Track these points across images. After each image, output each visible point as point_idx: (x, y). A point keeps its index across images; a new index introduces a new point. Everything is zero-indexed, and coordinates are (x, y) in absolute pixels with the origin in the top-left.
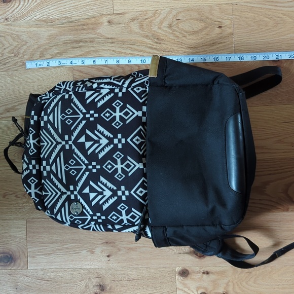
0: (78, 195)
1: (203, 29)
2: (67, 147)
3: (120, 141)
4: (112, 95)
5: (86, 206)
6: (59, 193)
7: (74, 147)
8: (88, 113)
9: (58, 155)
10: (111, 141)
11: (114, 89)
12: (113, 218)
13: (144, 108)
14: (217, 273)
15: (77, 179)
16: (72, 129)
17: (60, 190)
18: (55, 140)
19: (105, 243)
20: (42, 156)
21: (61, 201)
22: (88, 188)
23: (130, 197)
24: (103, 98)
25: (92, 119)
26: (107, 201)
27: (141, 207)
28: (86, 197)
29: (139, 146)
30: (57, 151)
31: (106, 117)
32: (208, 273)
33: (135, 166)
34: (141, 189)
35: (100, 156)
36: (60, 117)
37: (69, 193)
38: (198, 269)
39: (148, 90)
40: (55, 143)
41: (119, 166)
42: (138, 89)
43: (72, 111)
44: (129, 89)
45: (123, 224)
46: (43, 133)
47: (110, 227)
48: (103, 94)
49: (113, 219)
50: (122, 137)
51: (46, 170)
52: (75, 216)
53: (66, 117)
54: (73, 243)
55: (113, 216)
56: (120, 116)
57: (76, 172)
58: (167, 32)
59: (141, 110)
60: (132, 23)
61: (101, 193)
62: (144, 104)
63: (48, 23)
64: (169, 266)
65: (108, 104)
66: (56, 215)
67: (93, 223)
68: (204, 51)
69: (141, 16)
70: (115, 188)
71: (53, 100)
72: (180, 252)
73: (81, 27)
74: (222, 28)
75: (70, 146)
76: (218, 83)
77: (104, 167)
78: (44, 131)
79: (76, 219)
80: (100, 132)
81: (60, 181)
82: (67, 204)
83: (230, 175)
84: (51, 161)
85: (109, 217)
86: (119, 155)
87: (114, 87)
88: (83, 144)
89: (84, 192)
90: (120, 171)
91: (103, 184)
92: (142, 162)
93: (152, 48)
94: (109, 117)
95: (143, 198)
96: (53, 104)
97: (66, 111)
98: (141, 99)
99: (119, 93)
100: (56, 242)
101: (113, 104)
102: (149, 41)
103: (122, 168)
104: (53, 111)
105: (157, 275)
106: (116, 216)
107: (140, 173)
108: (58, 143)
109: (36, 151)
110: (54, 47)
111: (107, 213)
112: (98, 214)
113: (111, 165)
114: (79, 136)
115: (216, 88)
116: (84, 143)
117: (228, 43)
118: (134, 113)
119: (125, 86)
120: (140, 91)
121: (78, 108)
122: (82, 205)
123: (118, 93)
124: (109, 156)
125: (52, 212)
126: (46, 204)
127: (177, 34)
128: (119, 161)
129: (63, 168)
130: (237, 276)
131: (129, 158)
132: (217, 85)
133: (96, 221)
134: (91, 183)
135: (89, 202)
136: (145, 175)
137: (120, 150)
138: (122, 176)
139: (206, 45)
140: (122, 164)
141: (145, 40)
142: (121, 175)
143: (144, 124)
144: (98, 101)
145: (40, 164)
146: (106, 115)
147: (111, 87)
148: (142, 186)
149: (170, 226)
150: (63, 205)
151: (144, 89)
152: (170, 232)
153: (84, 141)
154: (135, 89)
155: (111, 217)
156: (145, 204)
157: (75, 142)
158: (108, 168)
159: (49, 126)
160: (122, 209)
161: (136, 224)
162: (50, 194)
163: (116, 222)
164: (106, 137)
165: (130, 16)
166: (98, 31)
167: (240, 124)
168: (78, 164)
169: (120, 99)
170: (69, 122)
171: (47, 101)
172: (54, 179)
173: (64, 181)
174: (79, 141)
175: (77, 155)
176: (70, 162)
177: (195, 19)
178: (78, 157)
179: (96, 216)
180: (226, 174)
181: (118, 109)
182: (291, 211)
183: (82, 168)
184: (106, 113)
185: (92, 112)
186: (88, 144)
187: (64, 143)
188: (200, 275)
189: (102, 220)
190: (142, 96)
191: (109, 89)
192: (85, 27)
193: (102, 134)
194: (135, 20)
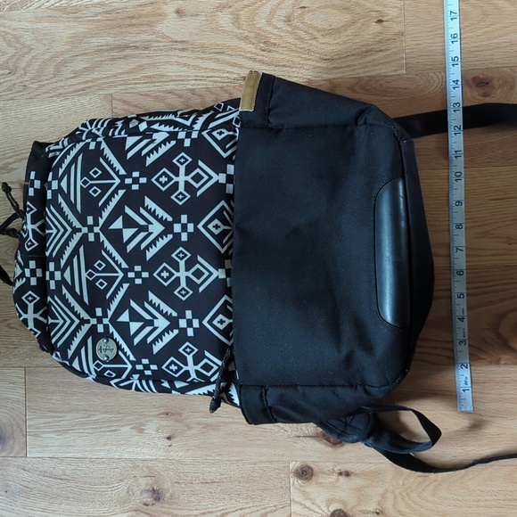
0: (110, 326)
1: (349, 26)
2: (91, 238)
3: (184, 228)
4: (173, 143)
5: (124, 346)
6: (77, 321)
7: (102, 238)
8: (129, 176)
9: (75, 252)
10: (168, 228)
11: (178, 132)
12: (171, 368)
13: (231, 169)
14: (364, 475)
15: (108, 296)
16: (100, 204)
17: (78, 316)
18: (70, 224)
19: (163, 414)
20: (47, 254)
21: (80, 336)
22: (127, 312)
23: (202, 331)
24: (156, 149)
25: (135, 187)
26: (160, 337)
27: (220, 350)
28: (123, 329)
29: (219, 238)
30: (73, 244)
31: (160, 183)
32: (347, 474)
33: (211, 274)
34: (221, 317)
35: (149, 255)
36: (79, 183)
37: (94, 321)
38: (329, 466)
39: (237, 135)
40: (70, 230)
41: (182, 274)
42: (221, 133)
43: (100, 172)
44: (204, 133)
45: (189, 380)
46: (51, 211)
47: (166, 384)
48: (157, 142)
49: (171, 371)
50: (189, 222)
51: (54, 279)
52: (104, 362)
53: (91, 182)
54: (106, 413)
55: (170, 364)
56: (186, 182)
57: (106, 284)
58: (283, 31)
59: (224, 170)
60: (219, 13)
61: (150, 323)
62: (229, 160)
63: (69, 13)
64: (276, 458)
65: (166, 161)
66: (72, 361)
67: (136, 376)
68: (349, 66)
70: (175, 314)
71: (68, 153)
72: (298, 434)
73: (128, 22)
74: (384, 24)
75: (97, 235)
76: (365, 123)
77: (155, 275)
78: (52, 207)
79: (105, 369)
80: (149, 211)
81: (79, 299)
82: (90, 341)
83: (382, 293)
84: (63, 262)
85: (164, 367)
86: (183, 253)
87: (177, 130)
88: (120, 232)
89: (120, 319)
90: (183, 284)
91: (153, 306)
92: (223, 267)
93: (255, 60)
94: (166, 183)
95: (225, 332)
96: (69, 158)
97: (91, 173)
98: (225, 151)
99: (186, 140)
100: (77, 411)
101: (175, 161)
102: (249, 47)
103: (187, 278)
104: (67, 171)
105: (255, 474)
106: (176, 364)
107: (221, 288)
108: (75, 230)
109: (36, 244)
110: (80, 58)
111: (160, 358)
112: (145, 361)
113: (168, 271)
114: (111, 219)
115: (361, 133)
116: (121, 230)
117: (394, 50)
118: (211, 177)
119: (197, 126)
120: (223, 136)
121: (111, 166)
122: (117, 343)
123: (183, 140)
124: (164, 255)
125: (64, 356)
126: (53, 341)
127: (302, 34)
128: (182, 264)
129: (84, 275)
130: (401, 482)
131: (199, 259)
132: (364, 126)
133: (141, 372)
134: (133, 304)
135: (128, 339)
136: (228, 291)
137: (184, 245)
138: (188, 292)
139: (354, 55)
140: (187, 270)
141: (243, 44)
142: (185, 290)
143: (229, 198)
144: (148, 154)
145: (45, 268)
146: (161, 179)
147: (171, 129)
148: (223, 310)
149: (273, 386)
150: (83, 343)
151: (231, 133)
152: (272, 396)
153: (124, 230)
154: (215, 133)
155: (168, 367)
156: (229, 343)
157: (105, 229)
158: (162, 278)
159: (60, 199)
160: (186, 352)
161: (212, 380)
162: (61, 322)
163: (177, 376)
164: (161, 221)
166: (159, 28)
167: (401, 200)
168: (109, 268)
169: (187, 150)
170: (95, 191)
171: (58, 153)
172: (68, 296)
173: (86, 300)
174: (111, 227)
175: (108, 253)
176: (95, 265)
177: (335, 7)
178: (110, 256)
179: (141, 363)
180: (374, 292)
181: (182, 169)
182: (506, 364)
183: (118, 277)
184: (161, 176)
185: (136, 174)
186: (127, 233)
187: (85, 230)
188: (334, 477)
189: (152, 371)
190: (227, 146)
191: (168, 132)
192: (134, 21)
193: (153, 214)
194: (224, 7)
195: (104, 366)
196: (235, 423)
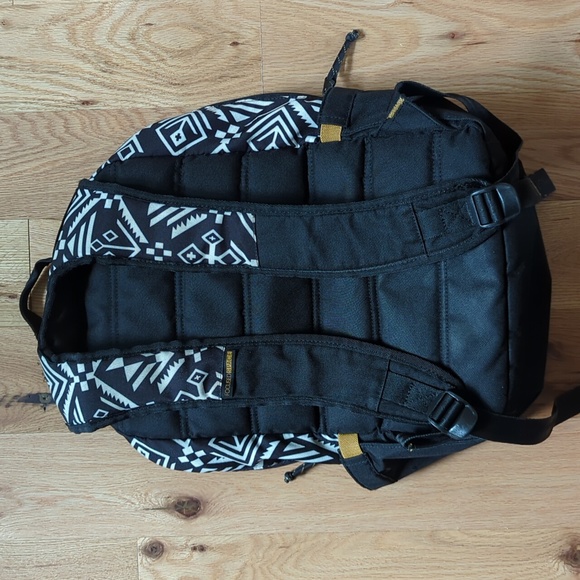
1: (201, 48)
14: (220, 548)
32: (202, 549)
38: (182, 540)
58: (127, 50)
60: (51, 27)
64: (123, 535)
68: (202, 93)
69: (72, 15)
72: (146, 506)
74: (240, 47)
93: (94, 82)
102: (88, 67)
105: (98, 554)
117: (251, 77)
127: (147, 54)
130: (261, 555)
139: (207, 80)
141: (80, 64)
165: (49, 12)
177: (184, 25)
188: (187, 553)
194: (58, 20)
196: (74, 496)
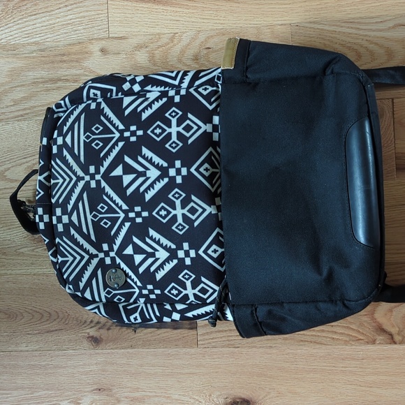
0: (117, 258)
2: (93, 184)
3: (178, 172)
4: (165, 100)
5: (131, 273)
6: (87, 257)
7: (103, 184)
8: (127, 129)
9: (80, 198)
10: (164, 172)
11: (168, 91)
12: (172, 292)
13: (216, 119)
15: (112, 233)
16: (102, 155)
17: (87, 252)
18: (75, 174)
20: (53, 201)
21: (90, 269)
22: (131, 246)
23: (198, 260)
24: (150, 105)
25: (133, 139)
26: (162, 266)
27: (217, 277)
28: (129, 260)
29: (209, 179)
30: (77, 191)
31: (155, 134)
33: (204, 210)
34: (214, 247)
35: (148, 197)
36: (82, 138)
37: (101, 255)
39: (220, 89)
40: (74, 179)
41: (179, 212)
42: (206, 89)
43: (101, 128)
44: (191, 90)
45: (188, 302)
46: (56, 164)
47: (168, 307)
48: (150, 100)
49: (173, 294)
50: (182, 166)
51: (61, 222)
52: (115, 289)
53: (93, 137)
55: (171, 289)
56: (178, 133)
57: (110, 223)
59: (210, 121)
61: (153, 255)
62: (214, 112)
65: (159, 115)
66: (83, 291)
67: (142, 300)
69: (152, 43)
70: (174, 246)
71: (72, 113)
75: (98, 182)
76: (332, 73)
77: (154, 213)
78: (58, 161)
79: (115, 295)
80: (146, 159)
81: (87, 237)
82: (99, 272)
83: (355, 218)
84: (70, 207)
85: (166, 292)
86: (178, 193)
87: (167, 89)
88: (120, 178)
89: (125, 253)
90: (180, 220)
91: (154, 240)
92: (214, 204)
94: (161, 134)
95: (219, 260)
96: (72, 118)
97: (93, 129)
98: (211, 104)
99: (176, 97)
101: (167, 115)
103: (183, 215)
104: (71, 128)
106: (176, 289)
107: (214, 222)
108: (79, 179)
109: (42, 193)
111: (162, 284)
112: (150, 287)
113: (165, 209)
114: (113, 166)
115: (329, 81)
116: (121, 176)
118: (199, 128)
119: (185, 85)
120: (208, 91)
121: (111, 123)
122: (125, 272)
123: (173, 97)
124: (162, 196)
125: (77, 288)
126: (65, 277)
128: (178, 203)
129: (89, 217)
131: (193, 198)
132: (331, 76)
133: (146, 296)
134: (135, 240)
135: (135, 269)
136: (220, 225)
137: (179, 186)
138: (184, 227)
140: (183, 208)
142: (182, 225)
143: (215, 145)
144: (143, 110)
145: (51, 213)
146: (155, 131)
147: (162, 89)
148: (216, 241)
149: (262, 304)
150: (94, 274)
151: (215, 88)
152: (262, 312)
153: (121, 174)
154: (200, 90)
155: (169, 292)
156: (222, 270)
157: (106, 176)
158: (161, 216)
159: (65, 153)
160: (185, 278)
161: (208, 301)
162: (71, 259)
163: (177, 299)
164: (157, 167)
165: (134, 41)
168: (111, 210)
169: (177, 105)
170: (97, 145)
171: (62, 114)
172: (77, 236)
173: (93, 238)
174: (112, 174)
175: (109, 197)
176: (99, 208)
178: (111, 199)
179: (146, 288)
180: (348, 218)
181: (174, 121)
183: (119, 217)
184: (155, 128)
185: (133, 128)
186: (127, 179)
187: (87, 178)
189: (156, 295)
190: (212, 100)
191: (159, 92)
193: (150, 161)
194: (141, 47)
195: (114, 292)
